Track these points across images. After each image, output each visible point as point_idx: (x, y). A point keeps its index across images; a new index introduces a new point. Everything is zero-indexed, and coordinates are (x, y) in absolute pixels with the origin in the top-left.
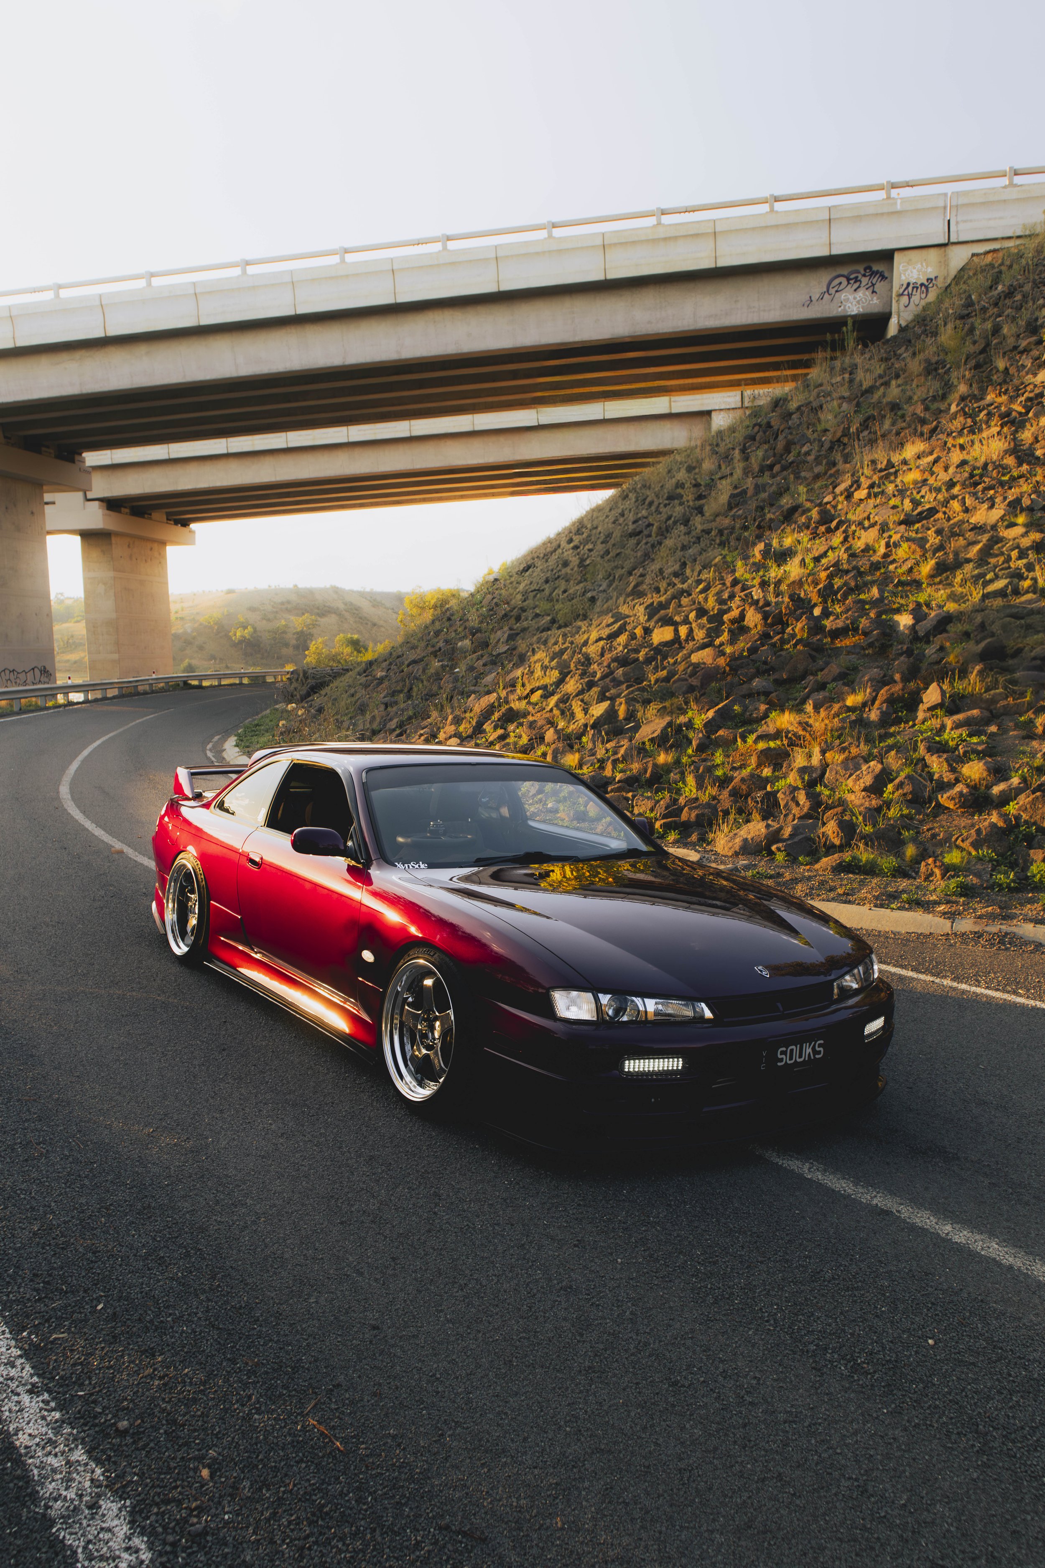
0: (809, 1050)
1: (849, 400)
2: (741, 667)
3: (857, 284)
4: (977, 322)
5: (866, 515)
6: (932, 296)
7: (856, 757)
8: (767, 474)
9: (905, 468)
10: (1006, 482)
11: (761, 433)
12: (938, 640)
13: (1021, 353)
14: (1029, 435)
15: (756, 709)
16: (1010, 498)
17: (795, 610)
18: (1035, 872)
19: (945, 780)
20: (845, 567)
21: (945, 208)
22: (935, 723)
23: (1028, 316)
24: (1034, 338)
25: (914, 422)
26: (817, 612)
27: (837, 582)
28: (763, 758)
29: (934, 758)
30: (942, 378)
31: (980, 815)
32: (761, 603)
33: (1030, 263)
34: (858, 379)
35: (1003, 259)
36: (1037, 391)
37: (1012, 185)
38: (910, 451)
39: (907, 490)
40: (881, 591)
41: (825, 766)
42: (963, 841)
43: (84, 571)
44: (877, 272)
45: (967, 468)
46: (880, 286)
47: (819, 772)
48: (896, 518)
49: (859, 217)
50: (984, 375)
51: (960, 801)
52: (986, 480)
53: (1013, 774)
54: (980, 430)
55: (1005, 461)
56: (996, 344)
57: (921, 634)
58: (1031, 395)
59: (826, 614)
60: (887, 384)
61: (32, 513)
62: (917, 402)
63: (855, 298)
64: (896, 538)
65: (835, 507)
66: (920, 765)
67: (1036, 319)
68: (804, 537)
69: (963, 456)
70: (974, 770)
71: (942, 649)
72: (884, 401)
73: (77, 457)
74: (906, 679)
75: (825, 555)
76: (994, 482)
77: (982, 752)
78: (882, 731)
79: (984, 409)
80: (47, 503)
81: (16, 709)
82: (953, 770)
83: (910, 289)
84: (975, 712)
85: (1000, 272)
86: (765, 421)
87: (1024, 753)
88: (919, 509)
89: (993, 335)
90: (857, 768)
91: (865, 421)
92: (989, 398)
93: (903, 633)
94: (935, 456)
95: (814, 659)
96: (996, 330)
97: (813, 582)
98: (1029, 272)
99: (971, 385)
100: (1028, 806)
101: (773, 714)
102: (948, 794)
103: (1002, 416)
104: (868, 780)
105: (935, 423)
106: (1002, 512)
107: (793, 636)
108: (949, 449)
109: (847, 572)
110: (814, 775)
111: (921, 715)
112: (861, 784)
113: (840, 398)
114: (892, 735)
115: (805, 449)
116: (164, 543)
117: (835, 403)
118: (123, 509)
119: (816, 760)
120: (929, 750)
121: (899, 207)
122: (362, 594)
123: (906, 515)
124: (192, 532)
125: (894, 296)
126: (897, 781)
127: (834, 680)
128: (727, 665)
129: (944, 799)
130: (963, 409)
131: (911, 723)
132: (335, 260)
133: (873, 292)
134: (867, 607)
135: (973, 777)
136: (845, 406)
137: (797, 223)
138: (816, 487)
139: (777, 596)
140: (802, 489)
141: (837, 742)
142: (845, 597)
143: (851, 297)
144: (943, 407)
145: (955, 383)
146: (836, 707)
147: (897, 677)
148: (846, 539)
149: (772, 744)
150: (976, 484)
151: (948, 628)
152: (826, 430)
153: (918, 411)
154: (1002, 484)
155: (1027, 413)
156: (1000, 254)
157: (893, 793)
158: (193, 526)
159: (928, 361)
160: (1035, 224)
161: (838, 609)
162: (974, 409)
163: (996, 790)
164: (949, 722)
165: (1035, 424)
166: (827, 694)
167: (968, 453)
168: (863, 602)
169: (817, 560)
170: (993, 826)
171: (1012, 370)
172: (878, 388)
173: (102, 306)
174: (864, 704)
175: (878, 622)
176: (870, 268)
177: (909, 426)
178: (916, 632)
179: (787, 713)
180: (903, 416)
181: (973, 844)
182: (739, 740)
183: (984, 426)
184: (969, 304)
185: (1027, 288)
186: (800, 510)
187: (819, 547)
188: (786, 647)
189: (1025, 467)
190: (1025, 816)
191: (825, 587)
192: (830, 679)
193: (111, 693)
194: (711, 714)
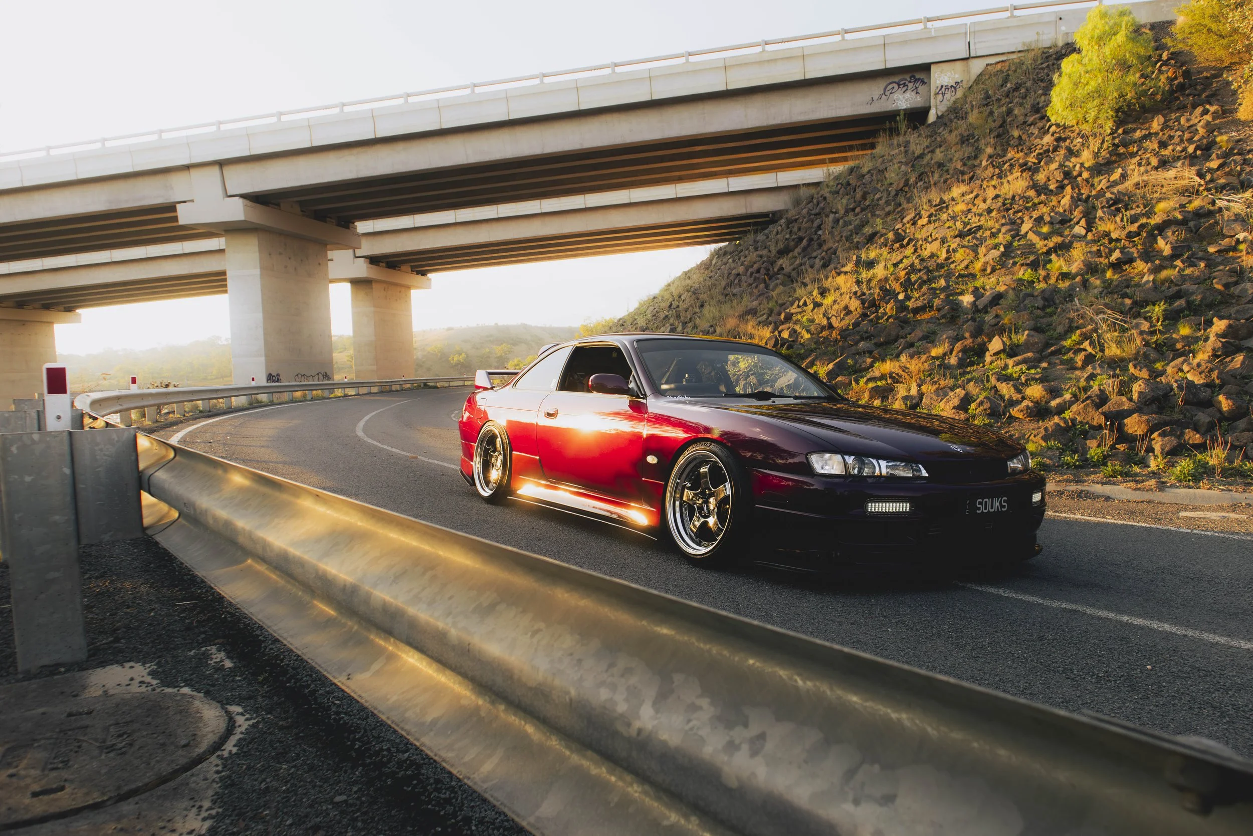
0: (997, 504)
1: (907, 164)
2: (849, 335)
3: (905, 89)
4: (995, 108)
5: (929, 234)
6: (959, 94)
7: (944, 388)
8: (851, 214)
9: (953, 203)
10: (1030, 207)
11: (843, 189)
12: (994, 311)
13: (1030, 125)
14: (1043, 177)
15: (864, 362)
16: (1035, 216)
17: (885, 297)
18: (1093, 454)
19: (1014, 399)
20: (918, 267)
21: (966, 33)
22: (1000, 363)
23: (1032, 102)
24: (1038, 116)
25: (956, 173)
26: (901, 297)
27: (914, 278)
28: (874, 393)
29: (1004, 384)
30: (973, 145)
31: (1043, 421)
32: (859, 294)
33: (1030, 67)
34: (911, 149)
35: (1009, 66)
36: (1045, 148)
37: (1012, 16)
38: (956, 192)
39: (957, 216)
40: (947, 282)
41: (921, 395)
42: (1035, 436)
43: (353, 307)
44: (919, 79)
45: (1000, 200)
46: (922, 89)
47: (917, 399)
48: (952, 234)
49: (905, 42)
50: (1004, 141)
51: (1027, 412)
52: (1015, 206)
53: (1065, 393)
54: (1006, 176)
55: (1027, 194)
56: (1010, 121)
57: (980, 307)
58: (1041, 151)
59: (907, 298)
60: (933, 152)
61: (319, 264)
62: (956, 161)
63: (904, 98)
64: (953, 246)
65: (904, 231)
66: (993, 391)
67: (1038, 103)
68: (885, 251)
69: (997, 192)
70: (1035, 391)
71: (997, 316)
72: (933, 162)
73: (351, 225)
74: (974, 336)
75: (901, 261)
76: (1021, 208)
77: (1039, 379)
78: (962, 370)
79: (1006, 162)
80: (329, 260)
81: (309, 398)
82: (1019, 391)
83: (943, 89)
84: (1030, 355)
85: (1008, 75)
86: (845, 181)
87: (1071, 379)
88: (969, 227)
89: (1007, 115)
90: (946, 395)
91: (919, 176)
92: (1009, 155)
93: (967, 308)
94: (975, 193)
95: (903, 328)
96: (1009, 112)
97: (895, 279)
98: (1029, 73)
99: (995, 148)
100: (1081, 411)
101: (877, 365)
102: (1018, 408)
103: (1021, 166)
104: (956, 402)
105: (972, 173)
106: (1031, 225)
107: (885, 314)
108: (984, 189)
109: (920, 270)
110: (914, 401)
111: (988, 358)
112: (951, 405)
113: (899, 162)
114: (968, 373)
115: (877, 196)
116: (409, 288)
117: (896, 166)
118: (381, 264)
119: (914, 391)
120: (998, 380)
121: (933, 34)
122: (544, 329)
123: (959, 231)
124: (430, 280)
125: (932, 94)
126: (978, 401)
127: (920, 340)
128: (839, 334)
129: (1015, 412)
130: (991, 163)
131: (981, 365)
132: (537, 81)
133: (917, 93)
134: (938, 292)
135: (1035, 395)
136: (903, 168)
137: (862, 47)
138: (888, 220)
139: (870, 289)
140: (879, 221)
141: (929, 379)
142: (920, 287)
143: (901, 97)
144: (976, 163)
145: (983, 148)
146: (924, 357)
147: (967, 335)
148: (915, 251)
149: (879, 383)
150: (1008, 210)
151: (1000, 302)
152: (891, 184)
153: (959, 167)
154: (1027, 209)
155: (1039, 163)
156: (1007, 64)
157: (976, 409)
158: (430, 275)
159: (961, 135)
160: (1031, 42)
161: (916, 294)
162: (999, 163)
163: (1054, 403)
164: (1010, 362)
165: (1046, 169)
166: (915, 350)
167: (1000, 190)
168: (935, 289)
169: (895, 265)
170: (1057, 425)
171: (1024, 137)
172: (926, 155)
173: (373, 117)
174: (945, 354)
175: (947, 301)
176: (914, 77)
177: (953, 177)
178: (976, 306)
179: (888, 362)
180: (947, 171)
181: (1042, 438)
182: (853, 383)
183: (1008, 174)
184: (988, 97)
185: (1029, 84)
186: (879, 235)
187: (896, 257)
188: (881, 321)
189: (1043, 197)
190: (1079, 419)
191: (905, 280)
192: (917, 339)
193: (375, 390)
194: (831, 366)
